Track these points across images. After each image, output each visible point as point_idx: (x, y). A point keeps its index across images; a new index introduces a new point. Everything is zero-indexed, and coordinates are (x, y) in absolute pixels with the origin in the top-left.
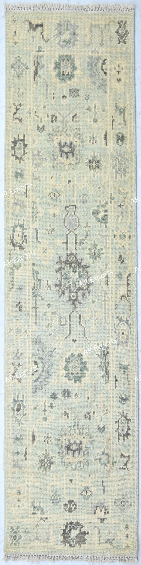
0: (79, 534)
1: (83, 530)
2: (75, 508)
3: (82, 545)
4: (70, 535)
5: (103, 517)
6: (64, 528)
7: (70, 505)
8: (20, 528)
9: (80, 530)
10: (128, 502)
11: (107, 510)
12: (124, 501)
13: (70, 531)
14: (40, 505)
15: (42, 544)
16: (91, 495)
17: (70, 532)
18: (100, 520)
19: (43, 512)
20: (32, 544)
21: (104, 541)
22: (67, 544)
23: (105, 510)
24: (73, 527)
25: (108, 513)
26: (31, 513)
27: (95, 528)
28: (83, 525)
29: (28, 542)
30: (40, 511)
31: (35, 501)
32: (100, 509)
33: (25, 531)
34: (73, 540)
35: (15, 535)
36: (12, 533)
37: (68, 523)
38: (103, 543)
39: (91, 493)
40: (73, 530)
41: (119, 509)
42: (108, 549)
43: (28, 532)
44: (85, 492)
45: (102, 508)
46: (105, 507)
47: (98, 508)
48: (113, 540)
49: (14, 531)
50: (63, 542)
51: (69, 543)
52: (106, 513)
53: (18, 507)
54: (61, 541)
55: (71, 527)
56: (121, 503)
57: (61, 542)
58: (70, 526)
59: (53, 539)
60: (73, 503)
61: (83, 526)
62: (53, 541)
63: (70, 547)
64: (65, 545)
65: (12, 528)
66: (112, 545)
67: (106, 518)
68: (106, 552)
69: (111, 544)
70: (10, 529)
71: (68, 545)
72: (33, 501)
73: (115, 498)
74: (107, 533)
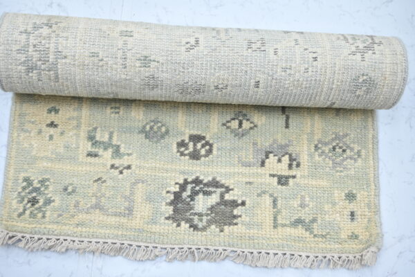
0: (218, 204)
1: (227, 197)
2: (210, 152)
3: (226, 228)
4: (193, 204)
5: (286, 173)
6: (178, 190)
7: (195, 145)
8: (51, 180)
9: (222, 196)
10: (352, 149)
11: (295, 160)
12: (341, 145)
13: (192, 197)
14: (111, 138)
15: (113, 220)
16: (251, 128)
17: (192, 200)
18: (276, 179)
19: (117, 152)
20: (82, 217)
21: (289, 222)
22: (183, 223)
23: (291, 159)
24: (201, 188)
25: (298, 165)
26: (85, 153)
27: (264, 193)
28: (231, 188)
29: (72, 210)
30: (110, 151)
31: (99, 129)
32: (277, 158)
33: (66, 189)
34: (200, 215)
35: (34, 194)
36: (27, 191)
37: (189, 180)
38: (284, 225)
39: (252, 125)
40: (201, 196)
41: (327, 159)
42: (300, 239)
43: (74, 191)
44: (237, 122)
45: (283, 156)
46: (290, 155)
47: (271, 155)
48: (314, 220)
49: (34, 188)
50: (173, 218)
51: (189, 221)
52: (294, 166)
53: (48, 138)
54: (167, 215)
55: (197, 188)
56: (334, 148)
57: (167, 218)
58: (192, 188)
59: (143, 210)
60: (204, 142)
61: (228, 190)
62: (143, 213)
63: (192, 229)
64: (179, 225)
65: (26, 180)
66: (311, 233)
67: (294, 177)
68: (293, 243)
69: (308, 228)
70: (20, 181)
71: (184, 225)
72: (91, 128)
73: (316, 138)
74: (296, 206)
